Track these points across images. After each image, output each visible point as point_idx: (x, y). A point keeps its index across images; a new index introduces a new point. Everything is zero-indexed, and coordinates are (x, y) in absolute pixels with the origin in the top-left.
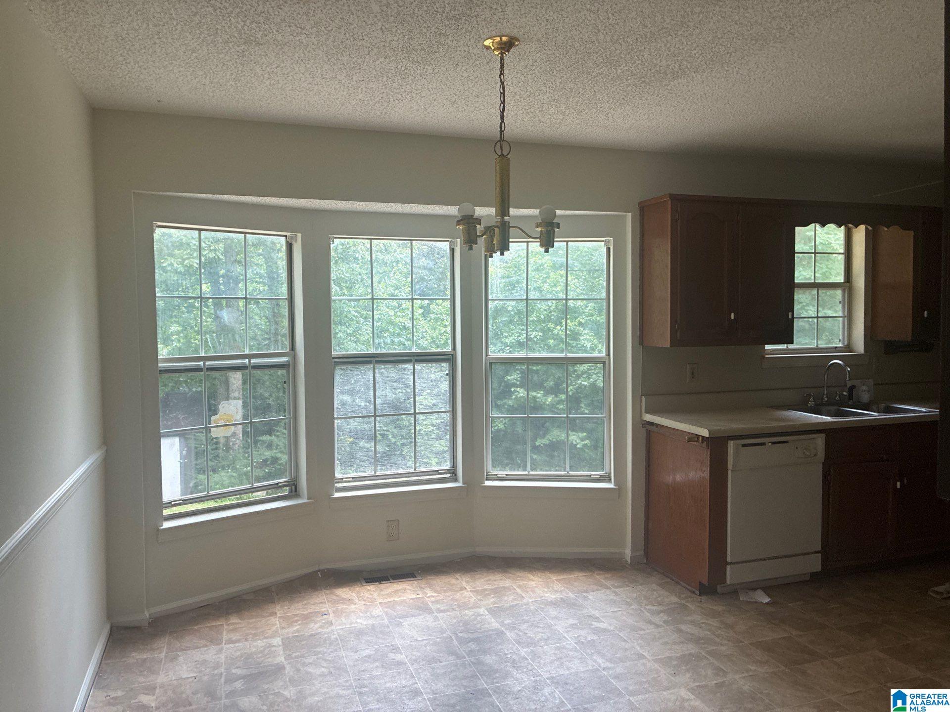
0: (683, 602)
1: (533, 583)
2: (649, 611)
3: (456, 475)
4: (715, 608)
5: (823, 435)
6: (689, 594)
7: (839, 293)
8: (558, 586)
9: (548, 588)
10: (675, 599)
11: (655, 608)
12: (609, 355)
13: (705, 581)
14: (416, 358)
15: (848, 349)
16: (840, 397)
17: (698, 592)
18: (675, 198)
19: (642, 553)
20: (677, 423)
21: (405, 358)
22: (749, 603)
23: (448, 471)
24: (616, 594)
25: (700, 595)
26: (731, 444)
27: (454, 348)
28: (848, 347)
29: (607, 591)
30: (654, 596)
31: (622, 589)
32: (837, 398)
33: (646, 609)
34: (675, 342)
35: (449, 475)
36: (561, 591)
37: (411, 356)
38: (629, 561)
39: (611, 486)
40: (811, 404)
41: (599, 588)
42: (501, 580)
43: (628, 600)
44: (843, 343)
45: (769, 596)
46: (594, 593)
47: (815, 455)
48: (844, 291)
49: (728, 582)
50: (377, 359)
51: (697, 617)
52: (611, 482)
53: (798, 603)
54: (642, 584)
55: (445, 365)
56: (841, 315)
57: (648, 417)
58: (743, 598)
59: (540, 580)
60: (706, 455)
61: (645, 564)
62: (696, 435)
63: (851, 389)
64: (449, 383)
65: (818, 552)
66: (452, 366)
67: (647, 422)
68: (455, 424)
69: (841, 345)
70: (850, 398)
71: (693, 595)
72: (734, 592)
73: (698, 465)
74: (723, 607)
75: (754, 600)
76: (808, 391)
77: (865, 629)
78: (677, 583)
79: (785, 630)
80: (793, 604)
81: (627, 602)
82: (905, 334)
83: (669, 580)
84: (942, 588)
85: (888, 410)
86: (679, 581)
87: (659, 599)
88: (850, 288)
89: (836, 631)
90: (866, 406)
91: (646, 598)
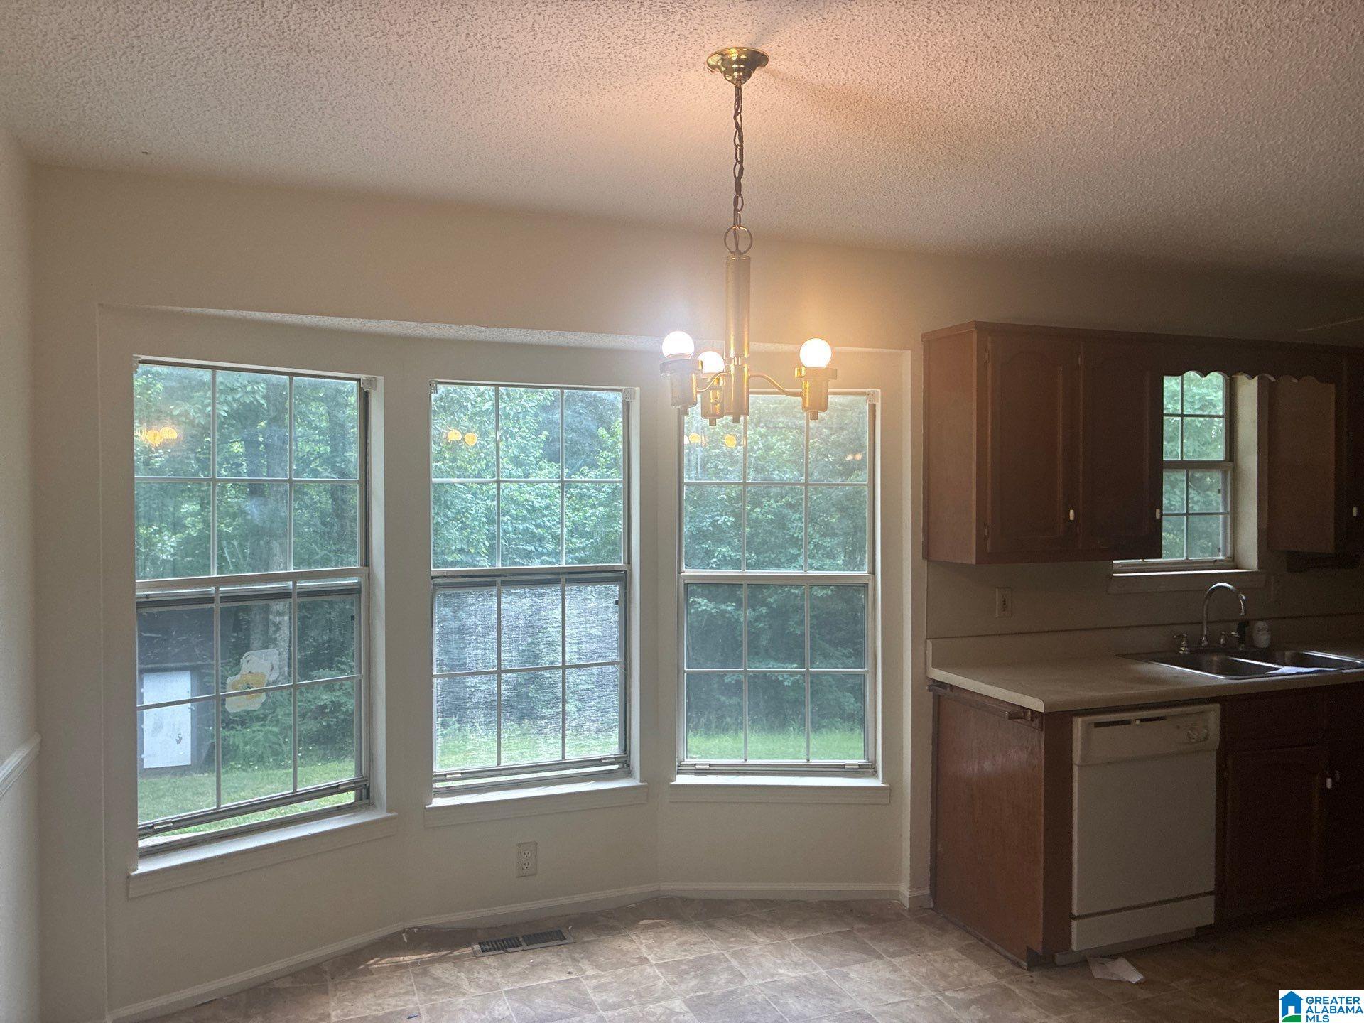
0: (1004, 982)
1: (757, 947)
2: (951, 1001)
3: (629, 765)
4: (1056, 993)
5: (1218, 706)
6: (1011, 966)
7: (1216, 476)
8: (798, 954)
9: (782, 957)
10: (988, 977)
11: (960, 995)
12: (873, 572)
13: (1039, 948)
14: (567, 576)
15: (1232, 564)
16: (1226, 639)
17: (1025, 965)
18: (983, 328)
19: (927, 891)
20: (989, 686)
21: (549, 577)
22: (1110, 982)
23: (615, 760)
24: (895, 969)
25: (1028, 970)
26: (1078, 723)
27: (629, 561)
28: (1233, 561)
30: (955, 972)
31: (902, 959)
32: (1222, 642)
33: (945, 998)
34: (984, 557)
35: (616, 767)
36: (804, 963)
37: (559, 573)
38: (907, 905)
39: (877, 782)
40: (1184, 652)
43: (915, 980)
44: (1225, 554)
45: (1139, 969)
47: (1206, 738)
48: (1225, 473)
49: (1075, 947)
50: (504, 579)
51: (1029, 1012)
52: (877, 777)
53: (1185, 981)
54: (932, 949)
55: (615, 589)
56: (1221, 511)
57: (939, 675)
58: (1098, 973)
60: (1038, 740)
61: (932, 909)
62: (1022, 707)
63: (1244, 626)
64: (620, 617)
65: (1210, 893)
66: (626, 589)
67: (936, 681)
68: (628, 683)
69: (1221, 557)
70: (1241, 640)
71: (1017, 970)
72: (1083, 963)
73: (1023, 756)
74: (1069, 992)
75: (1116, 978)
76: (1178, 629)
78: (988, 945)
80: (1178, 982)
81: (913, 984)
82: (1324, 541)
83: (975, 941)
85: (1300, 661)
86: (992, 943)
87: (964, 978)
88: (1235, 470)
90: (1265, 654)
91: (944, 976)
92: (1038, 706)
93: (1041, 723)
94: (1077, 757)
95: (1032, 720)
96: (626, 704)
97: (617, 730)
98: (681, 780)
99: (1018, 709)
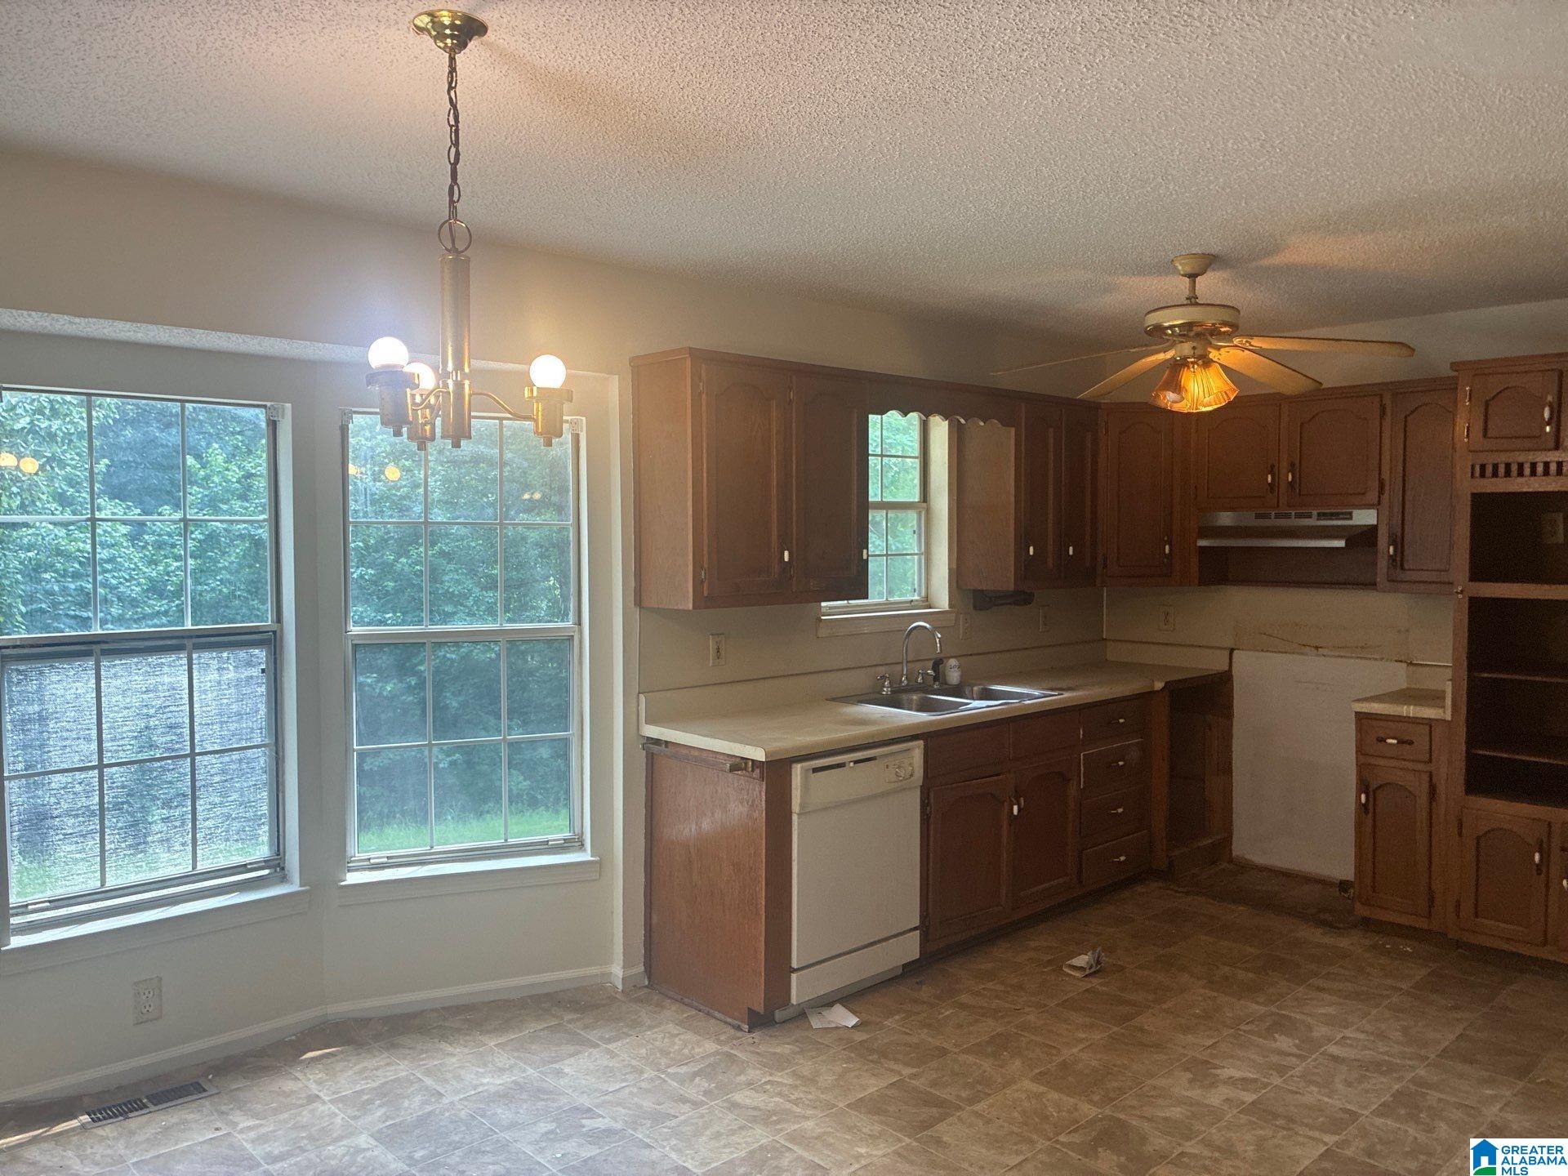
0: (726, 1049)
1: (454, 1060)
2: (674, 1076)
3: (283, 869)
4: (779, 1050)
5: (921, 743)
6: (733, 1032)
7: (912, 517)
8: (503, 1059)
9: (485, 1065)
10: (710, 1046)
11: (683, 1069)
12: (579, 623)
13: (760, 1008)
14: (195, 640)
15: (926, 604)
16: (923, 679)
17: (746, 1027)
18: (696, 355)
19: (642, 968)
21: (169, 642)
22: (827, 1030)
23: (266, 863)
24: (613, 1055)
25: (749, 1032)
26: (797, 770)
27: (279, 619)
28: (927, 601)
29: (595, 1051)
30: (676, 1047)
31: (619, 1043)
32: (920, 680)
33: (668, 1075)
35: (266, 872)
36: (511, 1067)
37: (183, 637)
38: (620, 987)
39: (585, 856)
40: (886, 691)
41: (578, 1047)
42: (388, 1064)
43: (634, 1062)
44: (919, 595)
45: (854, 1012)
46: (572, 1059)
47: (911, 775)
48: (919, 514)
49: (794, 1001)
50: (105, 647)
51: (752, 1074)
52: (585, 850)
53: (897, 1017)
54: (650, 1028)
55: (260, 654)
56: (916, 552)
57: (652, 731)
58: (816, 1023)
59: (466, 1051)
60: (758, 791)
61: (646, 987)
62: (742, 758)
63: (938, 664)
64: (268, 689)
65: (915, 929)
66: (275, 654)
67: (649, 738)
68: (280, 769)
69: (916, 597)
70: (936, 679)
71: (739, 1034)
72: (802, 1015)
73: (744, 809)
74: (791, 1047)
75: (833, 1025)
76: (882, 670)
77: (1000, 1046)
78: (708, 1014)
79: (892, 1071)
80: (890, 1020)
81: (633, 1067)
82: (1006, 580)
83: (694, 1012)
84: (1082, 960)
85: (987, 695)
86: (712, 1011)
87: (686, 1051)
88: (928, 511)
89: (962, 1058)
90: (957, 691)
91: (664, 1053)
92: (759, 755)
93: (762, 773)
94: (796, 806)
95: (753, 771)
96: (278, 795)
97: (266, 828)
98: (352, 878)
99: (738, 760)
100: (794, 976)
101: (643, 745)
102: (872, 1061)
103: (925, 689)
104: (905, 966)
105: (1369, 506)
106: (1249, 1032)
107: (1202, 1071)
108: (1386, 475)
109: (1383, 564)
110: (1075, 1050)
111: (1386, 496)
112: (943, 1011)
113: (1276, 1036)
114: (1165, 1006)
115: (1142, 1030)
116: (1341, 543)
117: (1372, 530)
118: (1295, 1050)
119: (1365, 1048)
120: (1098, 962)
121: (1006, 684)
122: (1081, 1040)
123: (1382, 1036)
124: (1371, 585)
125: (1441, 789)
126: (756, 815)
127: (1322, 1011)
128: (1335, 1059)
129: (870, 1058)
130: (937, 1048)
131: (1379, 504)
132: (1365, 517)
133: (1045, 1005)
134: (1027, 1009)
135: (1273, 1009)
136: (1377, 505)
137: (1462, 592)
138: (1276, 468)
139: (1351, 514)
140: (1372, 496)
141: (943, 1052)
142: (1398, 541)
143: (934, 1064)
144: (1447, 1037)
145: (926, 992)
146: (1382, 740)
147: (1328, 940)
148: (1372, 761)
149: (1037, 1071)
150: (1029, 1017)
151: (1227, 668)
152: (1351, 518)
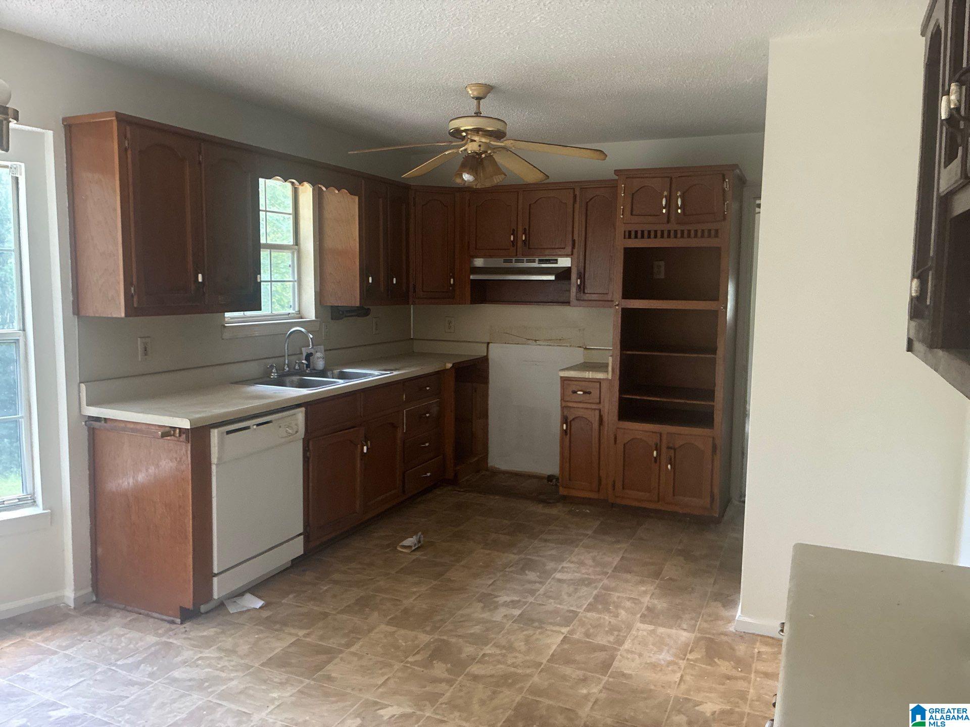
0: (164, 639)
2: (122, 667)
4: (205, 634)
5: (303, 409)
6: (168, 625)
7: (287, 256)
10: (151, 639)
11: (130, 661)
13: (189, 605)
15: (299, 315)
16: (299, 366)
17: (178, 621)
18: (121, 118)
19: (90, 589)
20: (141, 415)
22: (241, 613)
24: (70, 658)
25: (182, 623)
26: (215, 434)
28: (300, 314)
29: (54, 657)
30: (123, 644)
31: (75, 649)
32: (297, 367)
33: (118, 666)
34: (130, 310)
38: (72, 605)
39: (37, 510)
40: (274, 375)
41: (40, 657)
43: (89, 661)
44: (294, 309)
45: (260, 597)
47: (297, 432)
48: (293, 253)
49: (216, 596)
51: (187, 654)
52: (37, 506)
53: (291, 596)
54: (100, 633)
56: (292, 280)
57: (93, 411)
58: (232, 609)
60: (185, 451)
61: (94, 602)
62: (171, 427)
63: (309, 356)
65: (300, 534)
67: (89, 417)
69: (291, 311)
70: (308, 366)
71: (173, 626)
72: (221, 605)
73: (173, 465)
74: (215, 629)
75: (245, 609)
76: (270, 361)
77: (363, 605)
78: (148, 615)
79: (290, 634)
80: (286, 599)
81: (88, 665)
82: (353, 299)
83: (135, 616)
84: (410, 541)
85: (343, 376)
86: (150, 613)
87: (132, 646)
88: (299, 252)
89: (339, 616)
90: (323, 373)
91: (113, 650)
92: (186, 424)
93: (187, 438)
94: (214, 459)
95: (180, 436)
99: (167, 429)
100: (215, 580)
101: (86, 422)
102: (276, 630)
103: (301, 373)
104: (292, 561)
105: (567, 256)
106: (511, 572)
107: (488, 601)
108: (576, 237)
109: (574, 290)
110: (411, 600)
111: (575, 251)
112: (322, 587)
113: (527, 572)
114: (462, 563)
115: (450, 580)
116: (552, 278)
117: (568, 270)
118: (538, 579)
119: (574, 571)
120: (419, 542)
121: (354, 368)
122: (414, 593)
123: (582, 563)
124: (568, 303)
125: (605, 418)
126: (183, 467)
127: (549, 553)
128: (559, 581)
129: (275, 628)
130: (321, 613)
131: (572, 254)
132: (564, 262)
133: (389, 574)
134: (378, 579)
135: (523, 556)
136: (571, 255)
137: (618, 305)
138: (515, 232)
139: (557, 260)
140: (569, 249)
141: (325, 615)
142: (581, 276)
143: (320, 624)
144: (615, 560)
145: (309, 576)
146: (575, 392)
147: (547, 511)
148: (570, 404)
149: (389, 618)
150: (380, 583)
151: (485, 354)
152: (557, 263)
